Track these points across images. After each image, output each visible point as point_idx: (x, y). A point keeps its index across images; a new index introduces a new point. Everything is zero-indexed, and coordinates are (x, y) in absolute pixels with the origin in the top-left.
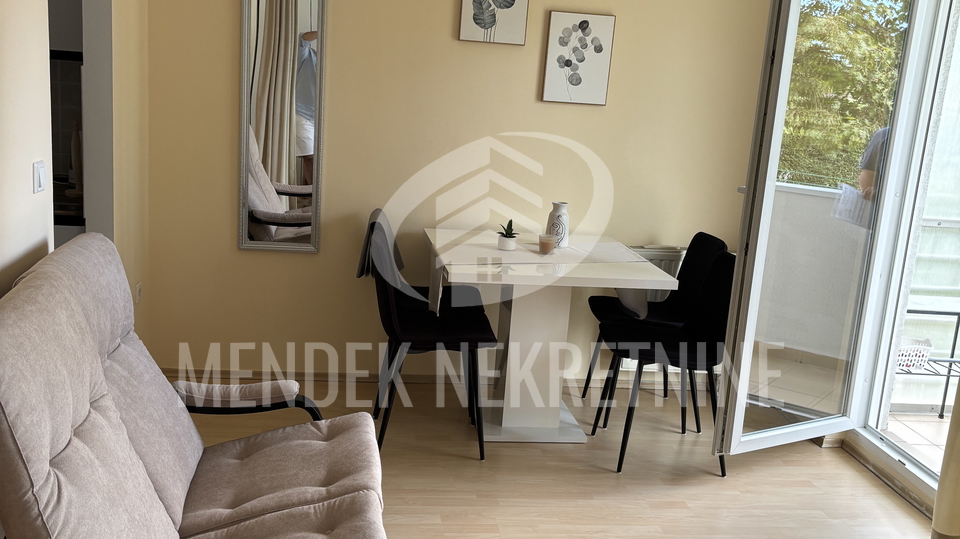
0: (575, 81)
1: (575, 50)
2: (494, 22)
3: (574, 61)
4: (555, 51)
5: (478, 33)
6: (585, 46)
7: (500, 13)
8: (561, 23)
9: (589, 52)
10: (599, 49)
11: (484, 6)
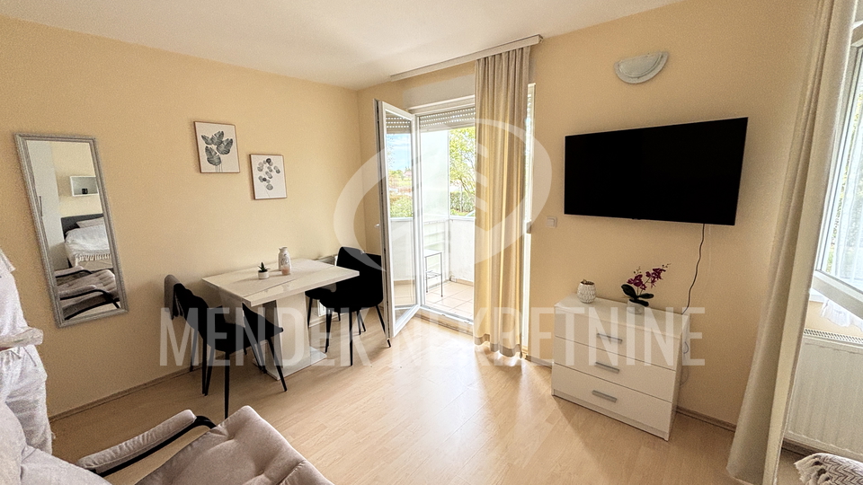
0: (270, 188)
1: (267, 173)
2: (220, 162)
3: (267, 178)
4: (257, 174)
5: (212, 168)
6: (271, 171)
7: (223, 157)
8: (256, 161)
9: (274, 173)
10: (278, 172)
11: (213, 153)
